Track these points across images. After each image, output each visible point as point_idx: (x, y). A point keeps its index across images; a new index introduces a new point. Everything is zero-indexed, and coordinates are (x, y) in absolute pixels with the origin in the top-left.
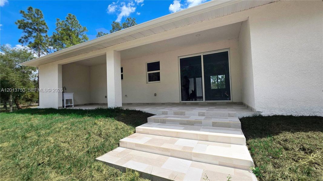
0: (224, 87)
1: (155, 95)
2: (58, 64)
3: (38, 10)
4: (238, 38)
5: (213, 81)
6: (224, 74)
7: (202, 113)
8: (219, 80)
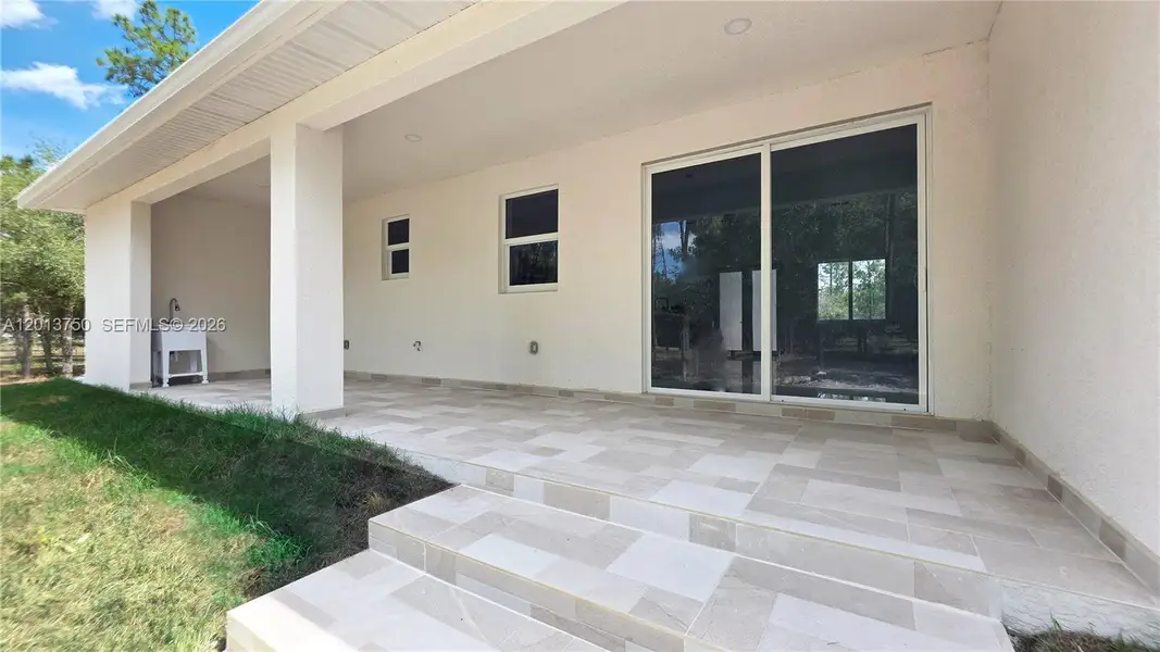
0: (879, 312)
1: (534, 348)
2: (133, 202)
3: (177, 13)
4: (987, 40)
5: (834, 284)
6: (878, 258)
7: (714, 522)
8: (857, 281)
